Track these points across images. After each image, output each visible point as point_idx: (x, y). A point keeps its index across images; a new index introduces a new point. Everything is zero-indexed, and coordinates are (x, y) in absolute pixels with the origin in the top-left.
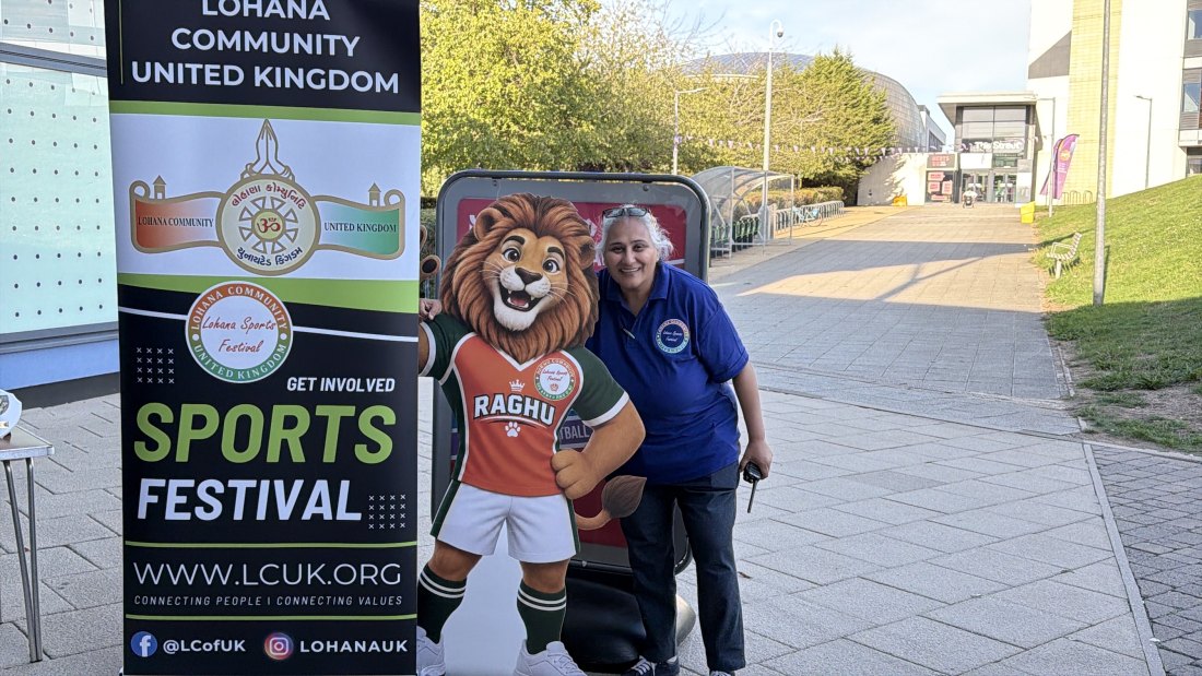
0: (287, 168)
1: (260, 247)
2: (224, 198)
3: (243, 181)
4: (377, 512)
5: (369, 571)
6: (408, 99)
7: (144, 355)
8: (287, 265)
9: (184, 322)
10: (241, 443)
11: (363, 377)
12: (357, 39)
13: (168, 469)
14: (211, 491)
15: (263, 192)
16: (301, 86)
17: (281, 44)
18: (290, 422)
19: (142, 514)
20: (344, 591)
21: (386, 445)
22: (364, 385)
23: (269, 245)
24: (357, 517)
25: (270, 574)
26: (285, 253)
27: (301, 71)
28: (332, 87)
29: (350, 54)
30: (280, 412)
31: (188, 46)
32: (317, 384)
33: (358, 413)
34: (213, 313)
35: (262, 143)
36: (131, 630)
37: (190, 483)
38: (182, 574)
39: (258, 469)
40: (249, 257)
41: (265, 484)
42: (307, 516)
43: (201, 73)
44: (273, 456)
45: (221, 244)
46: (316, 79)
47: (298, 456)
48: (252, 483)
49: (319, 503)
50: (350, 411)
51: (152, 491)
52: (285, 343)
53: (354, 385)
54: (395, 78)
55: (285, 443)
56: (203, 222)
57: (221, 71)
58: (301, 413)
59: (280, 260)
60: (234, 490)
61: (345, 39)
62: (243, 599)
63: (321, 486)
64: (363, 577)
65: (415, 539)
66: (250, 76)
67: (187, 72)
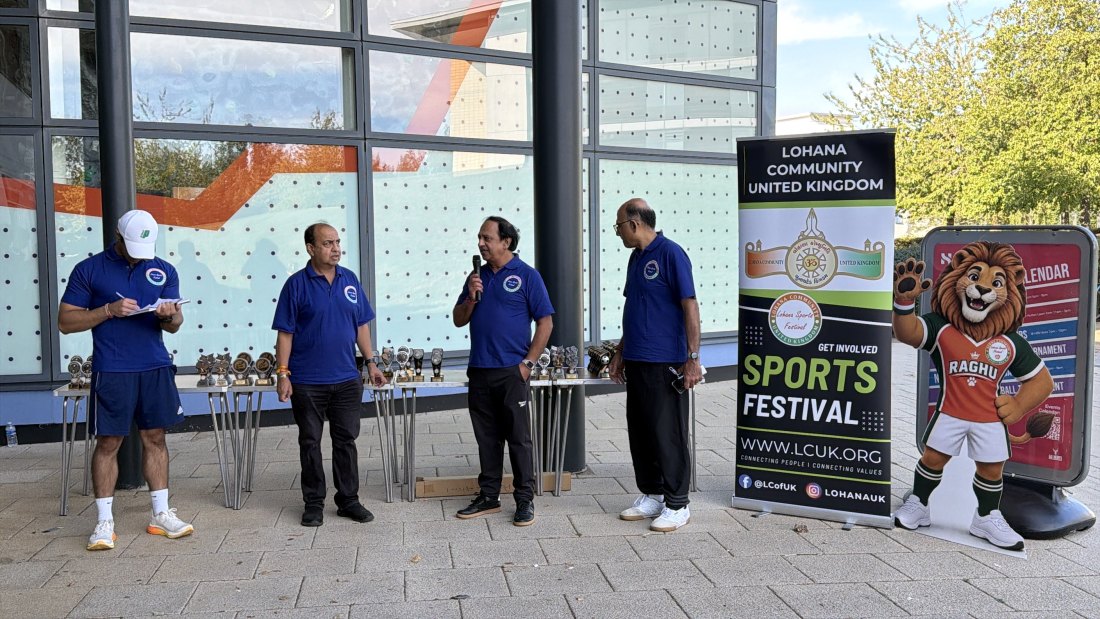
0: (821, 233)
1: (807, 274)
2: (789, 249)
3: (799, 241)
4: (867, 421)
5: (863, 454)
6: (888, 192)
7: (749, 330)
8: (820, 283)
9: (767, 314)
10: (795, 378)
11: (860, 344)
12: (861, 163)
13: (758, 389)
14: (779, 402)
15: (809, 246)
16: (830, 189)
17: (821, 169)
18: (820, 368)
19: (746, 412)
20: (849, 464)
21: (872, 384)
22: (859, 349)
23: (811, 273)
24: (856, 422)
25: (810, 450)
26: (819, 277)
27: (830, 182)
28: (847, 189)
29: (857, 171)
30: (815, 362)
31: (774, 174)
32: (834, 348)
33: (857, 364)
34: (783, 308)
35: (809, 220)
36: (739, 473)
37: (769, 397)
38: (764, 446)
39: (802, 392)
40: (801, 279)
41: (807, 401)
42: (828, 420)
43: (781, 187)
44: (811, 386)
45: (787, 273)
46: (838, 185)
47: (824, 386)
48: (800, 400)
49: (835, 414)
50: (852, 363)
51: (751, 400)
52: (818, 325)
53: (854, 349)
54: (881, 182)
55: (817, 379)
56: (779, 262)
57: (790, 185)
58: (825, 363)
59: (816, 281)
60: (791, 403)
61: (854, 163)
62: (795, 463)
63: (836, 404)
64: (859, 457)
65: (889, 438)
66: (804, 186)
67: (774, 187)
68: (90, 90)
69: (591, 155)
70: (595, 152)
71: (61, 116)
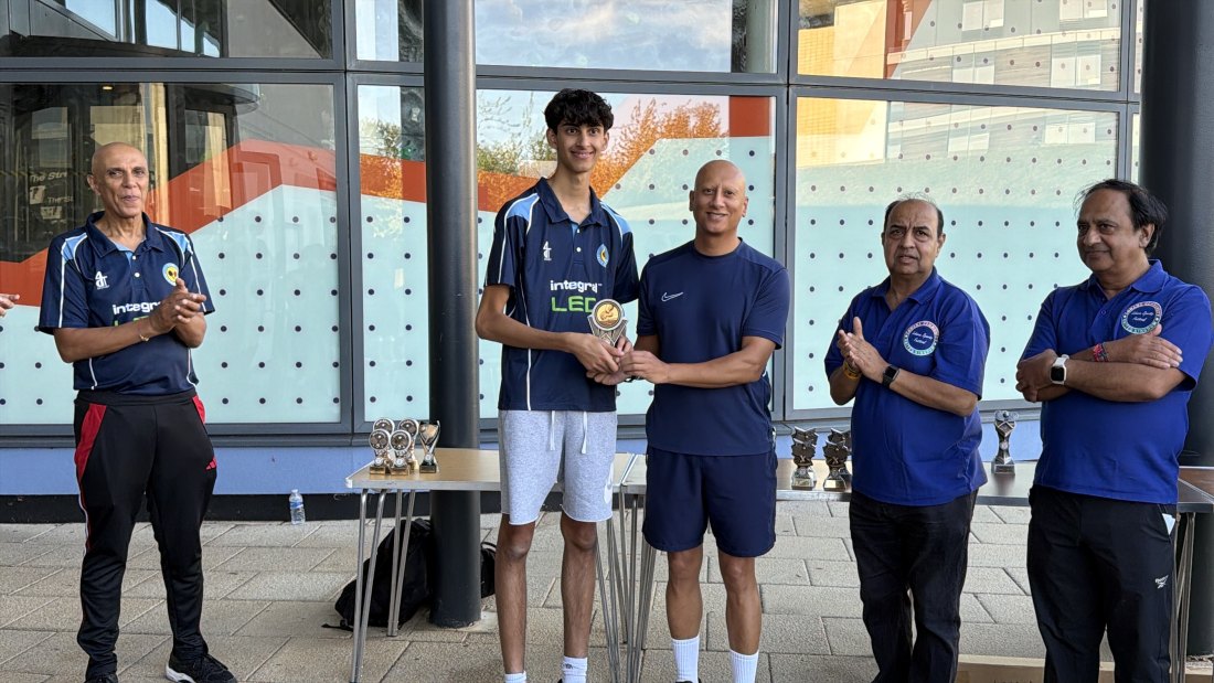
68: (410, 41)
69: (1122, 108)
70: (1127, 102)
71: (372, 58)
